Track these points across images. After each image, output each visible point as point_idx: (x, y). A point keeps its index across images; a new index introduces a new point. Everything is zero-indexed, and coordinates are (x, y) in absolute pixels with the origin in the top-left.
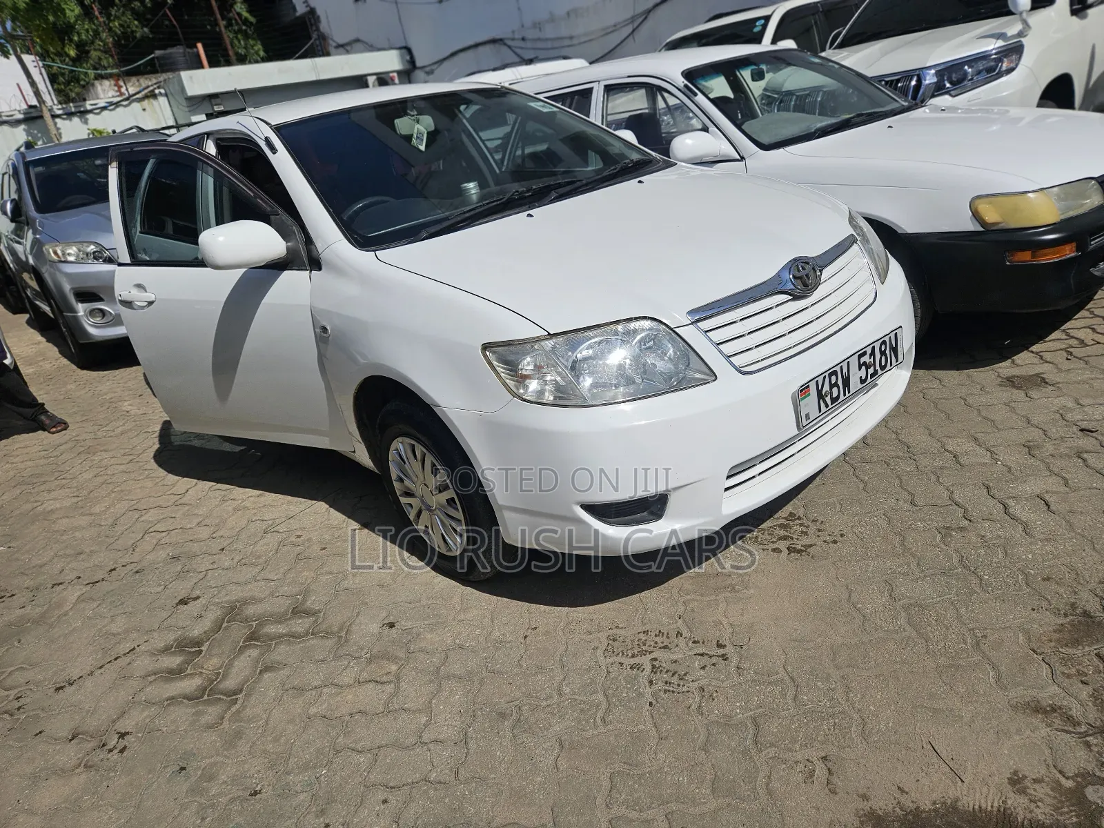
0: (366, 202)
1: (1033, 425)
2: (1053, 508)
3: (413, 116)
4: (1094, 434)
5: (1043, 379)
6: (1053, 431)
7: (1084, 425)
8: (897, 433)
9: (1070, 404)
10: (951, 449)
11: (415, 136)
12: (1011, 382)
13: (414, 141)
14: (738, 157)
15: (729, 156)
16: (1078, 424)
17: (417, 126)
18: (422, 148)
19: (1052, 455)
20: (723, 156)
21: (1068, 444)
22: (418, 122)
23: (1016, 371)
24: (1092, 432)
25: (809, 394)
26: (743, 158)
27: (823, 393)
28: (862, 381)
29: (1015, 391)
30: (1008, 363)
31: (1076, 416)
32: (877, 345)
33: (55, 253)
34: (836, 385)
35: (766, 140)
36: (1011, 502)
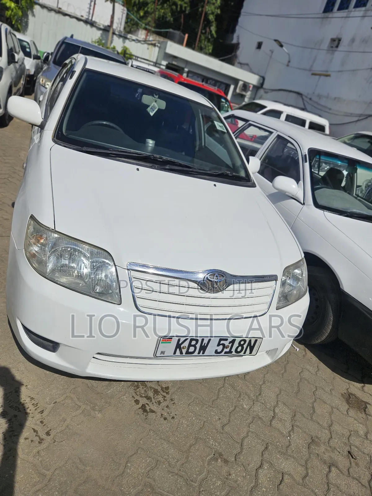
1: (330, 430)
2: (281, 487)
3: (155, 98)
4: (352, 460)
5: (366, 407)
6: (335, 442)
7: (354, 451)
9: (361, 433)
10: (276, 411)
11: (151, 107)
12: (349, 398)
13: (149, 109)
14: (302, 202)
15: (299, 199)
16: (352, 447)
17: (154, 103)
18: (152, 114)
19: (318, 455)
20: (296, 197)
21: (333, 455)
22: (156, 101)
23: (359, 394)
24: (353, 458)
25: (170, 343)
26: (304, 204)
27: (182, 346)
28: (216, 352)
29: (345, 403)
30: (359, 385)
31: (356, 441)
32: (238, 340)
33: (42, 81)
34: (195, 346)
36: (266, 466)
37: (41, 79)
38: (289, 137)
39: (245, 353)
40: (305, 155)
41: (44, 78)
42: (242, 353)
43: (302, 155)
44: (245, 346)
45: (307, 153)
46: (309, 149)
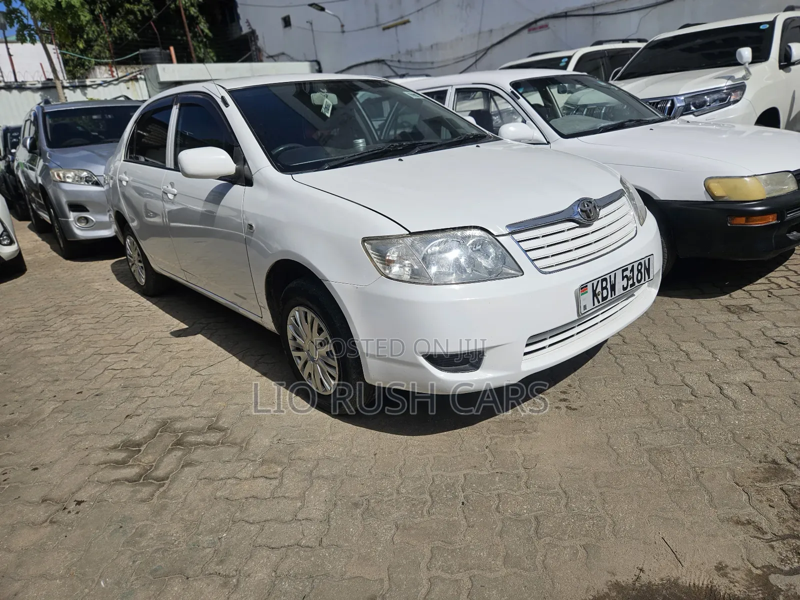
0: (287, 146)
1: (742, 337)
2: (754, 391)
3: (324, 92)
4: (785, 346)
5: (751, 308)
6: (756, 342)
7: (778, 339)
8: (647, 337)
9: (769, 326)
10: (685, 349)
11: (324, 106)
12: (728, 308)
13: (323, 110)
14: (546, 142)
15: (538, 140)
16: (774, 338)
17: (326, 100)
18: (328, 115)
19: (755, 358)
20: (534, 140)
21: (767, 351)
22: (327, 97)
23: (733, 302)
24: (784, 344)
25: (587, 292)
26: (549, 143)
27: (597, 292)
28: (624, 289)
29: (731, 315)
30: (727, 296)
31: (773, 333)
32: (636, 265)
33: (58, 175)
34: (606, 288)
35: (565, 132)
36: (725, 386)
37: (55, 173)
38: (473, 84)
39: (645, 280)
40: (512, 92)
41: (60, 171)
42: (643, 282)
43: (508, 94)
44: (643, 271)
45: (512, 89)
46: (510, 84)
